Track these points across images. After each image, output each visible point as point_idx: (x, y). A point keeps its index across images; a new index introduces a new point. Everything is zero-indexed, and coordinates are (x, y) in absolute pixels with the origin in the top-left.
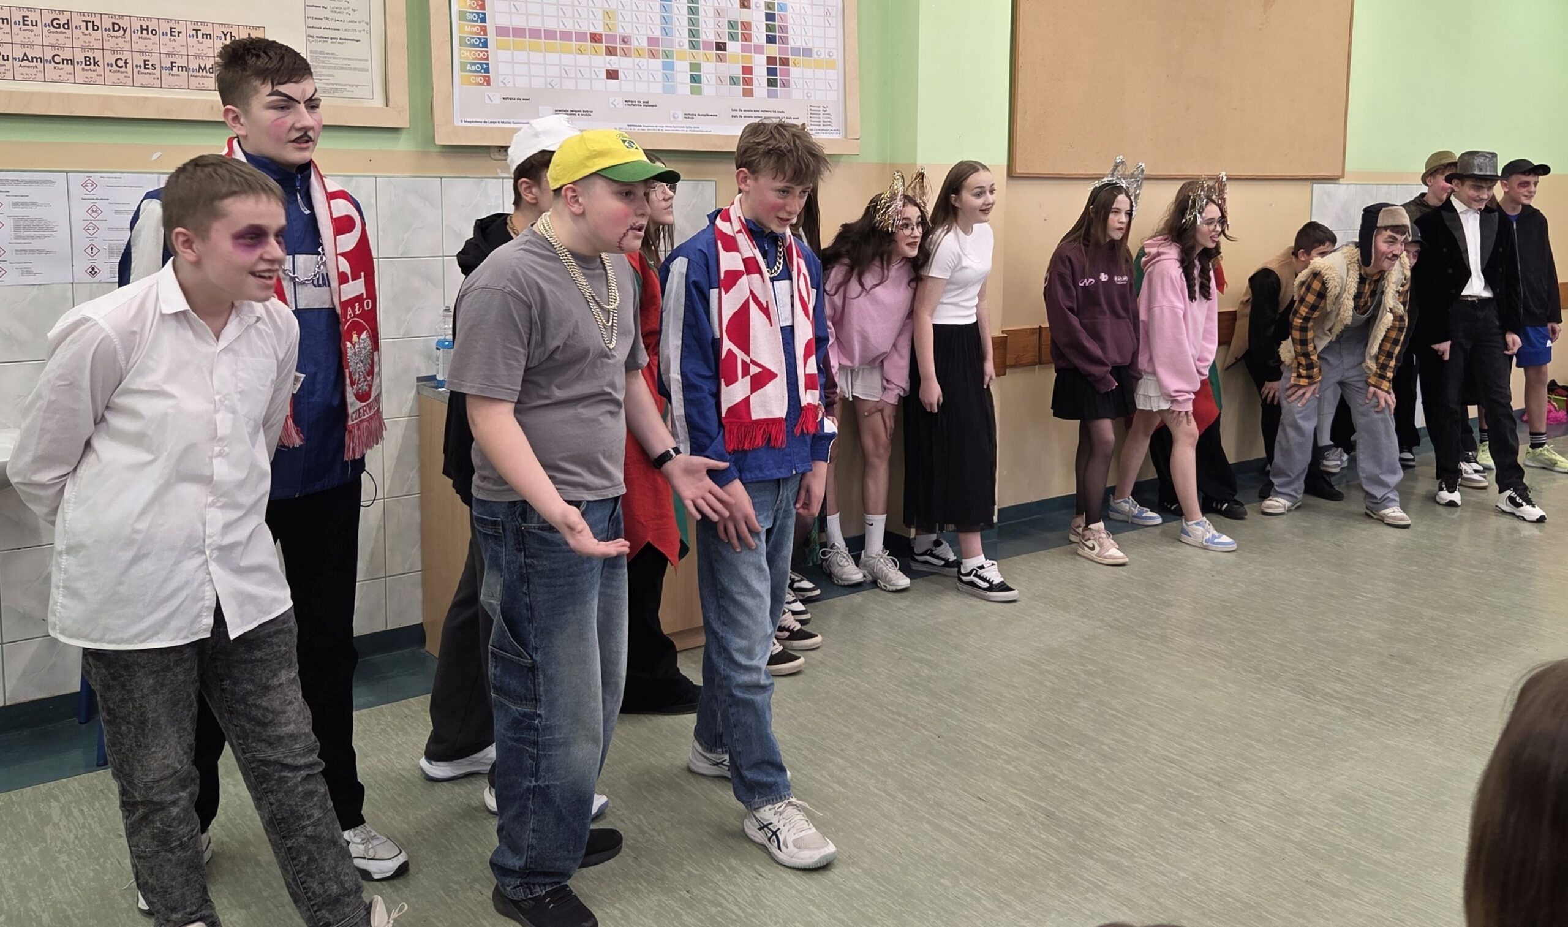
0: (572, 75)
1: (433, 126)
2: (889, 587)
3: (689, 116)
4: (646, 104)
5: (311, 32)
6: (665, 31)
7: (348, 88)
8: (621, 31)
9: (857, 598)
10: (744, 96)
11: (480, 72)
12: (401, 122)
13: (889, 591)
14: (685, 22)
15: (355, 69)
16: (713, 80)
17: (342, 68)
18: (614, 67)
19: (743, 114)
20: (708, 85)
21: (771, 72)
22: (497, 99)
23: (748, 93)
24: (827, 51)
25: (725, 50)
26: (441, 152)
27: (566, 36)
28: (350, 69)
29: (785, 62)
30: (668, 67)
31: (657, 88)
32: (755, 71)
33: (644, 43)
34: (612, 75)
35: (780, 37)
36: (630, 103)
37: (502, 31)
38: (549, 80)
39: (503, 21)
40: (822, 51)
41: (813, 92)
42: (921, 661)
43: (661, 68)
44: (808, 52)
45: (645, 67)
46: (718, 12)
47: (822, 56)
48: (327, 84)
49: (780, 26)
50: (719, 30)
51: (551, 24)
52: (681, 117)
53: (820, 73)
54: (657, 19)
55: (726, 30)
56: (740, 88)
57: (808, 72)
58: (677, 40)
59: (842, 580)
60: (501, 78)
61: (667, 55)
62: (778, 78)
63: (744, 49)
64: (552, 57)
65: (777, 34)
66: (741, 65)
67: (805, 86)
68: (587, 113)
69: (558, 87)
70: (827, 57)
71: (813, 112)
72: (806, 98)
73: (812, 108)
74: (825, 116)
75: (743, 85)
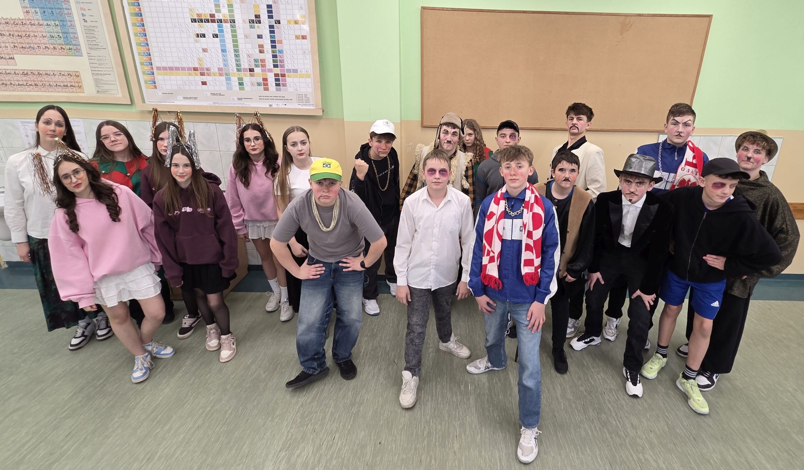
0: (188, 84)
3: (239, 99)
4: (220, 94)
5: (93, 72)
6: (225, 65)
7: (109, 91)
8: (205, 66)
10: (264, 90)
11: (153, 84)
12: (128, 102)
14: (234, 61)
15: (111, 84)
16: (249, 84)
17: (106, 84)
18: (205, 80)
19: (264, 98)
20: (247, 87)
21: (276, 80)
22: (160, 94)
23: (266, 89)
24: (306, 70)
25: (254, 71)
27: (183, 69)
29: (283, 75)
30: (228, 79)
31: (224, 88)
32: (269, 80)
33: (216, 70)
34: (204, 83)
35: (280, 65)
36: (214, 94)
37: (158, 68)
38: (179, 86)
39: (159, 65)
40: (303, 70)
41: (299, 89)
43: (225, 80)
44: (295, 71)
45: (218, 80)
46: (249, 56)
47: (303, 72)
49: (280, 60)
50: (250, 64)
51: (177, 65)
52: (236, 99)
53: (302, 80)
54: (221, 60)
55: (253, 63)
56: (262, 87)
57: (296, 80)
58: (231, 68)
60: (160, 86)
61: (227, 74)
62: (281, 82)
63: (262, 71)
64: (179, 78)
66: (262, 78)
67: (295, 86)
68: (196, 98)
69: (183, 88)
70: (306, 73)
71: (299, 97)
72: (295, 91)
73: (299, 95)
74: (306, 98)
75: (264, 86)
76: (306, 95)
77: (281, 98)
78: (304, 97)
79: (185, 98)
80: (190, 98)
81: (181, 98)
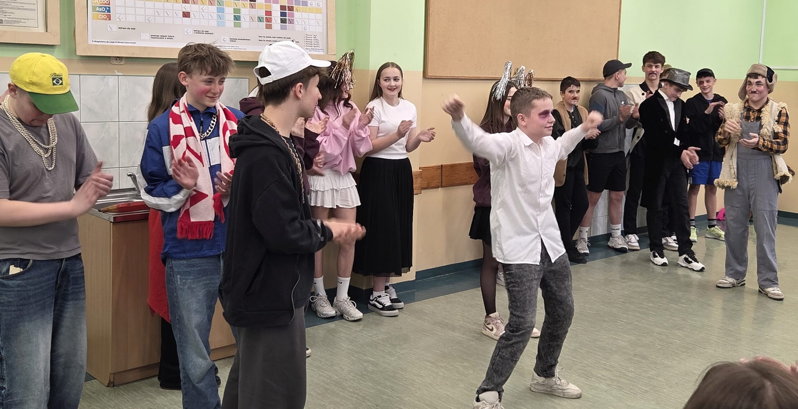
0: (162, 14)
1: (75, 44)
2: (351, 319)
3: (233, 40)
4: (207, 32)
7: (22, 20)
9: (332, 325)
10: (266, 28)
11: (104, 12)
12: (56, 41)
13: (350, 321)
15: (27, 9)
16: (248, 19)
17: (19, 9)
18: (188, 10)
19: (266, 39)
20: (245, 22)
21: (283, 14)
22: (115, 28)
23: (269, 27)
24: (317, 2)
25: (255, 1)
26: (80, 60)
28: (24, 9)
29: (291, 9)
30: (221, 11)
31: (214, 23)
32: (273, 14)
34: (186, 15)
38: (147, 17)
40: (313, 2)
41: (308, 27)
42: (368, 361)
43: (216, 12)
44: (305, 3)
45: (206, 11)
47: (314, 5)
48: (10, 18)
52: (228, 40)
53: (312, 15)
56: (264, 23)
57: (305, 15)
59: (323, 314)
60: (118, 16)
61: (220, 3)
62: (287, 18)
63: (267, 1)
64: (150, 4)
66: (264, 10)
67: (304, 23)
68: (171, 37)
69: (153, 22)
70: (317, 6)
71: (308, 38)
72: (303, 30)
73: (307, 36)
74: (315, 41)
75: (266, 22)
76: (315, 37)
79: (153, 37)
80: (162, 37)
81: (147, 36)
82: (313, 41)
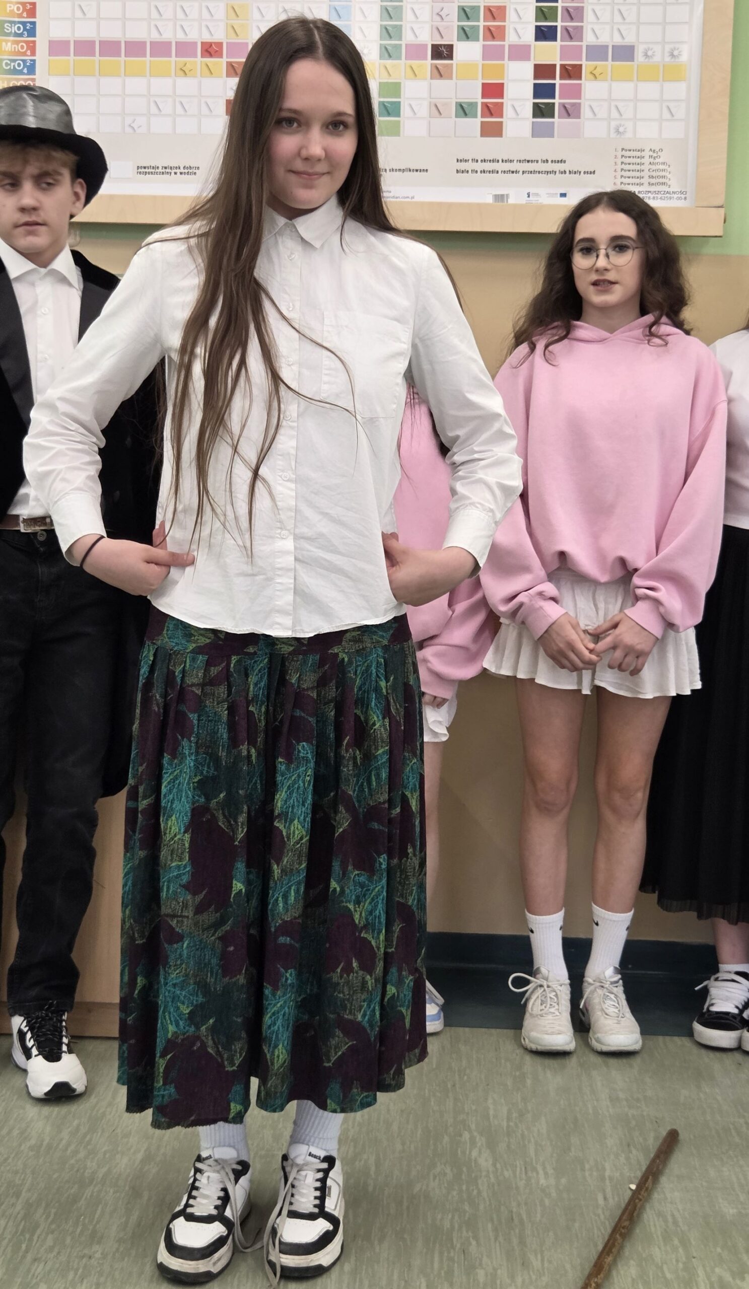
0: (167, 110)
10: (483, 134)
14: (375, 14)
16: (423, 110)
19: (479, 166)
20: (413, 121)
21: (541, 91)
23: (492, 130)
24: (668, 48)
25: (450, 56)
27: (161, 49)
29: (572, 72)
32: (509, 91)
35: (566, 29)
37: (58, 48)
38: (128, 121)
39: (61, 32)
40: (657, 49)
41: (629, 123)
44: (625, 53)
47: (657, 58)
49: (565, 9)
50: (441, 25)
51: (138, 32)
53: (649, 89)
54: (323, 12)
55: (453, 22)
56: (475, 123)
57: (624, 89)
62: (557, 101)
63: (488, 53)
64: (136, 84)
65: (559, 24)
66: (480, 82)
67: (615, 114)
68: (190, 170)
69: (143, 130)
70: (667, 59)
71: (627, 160)
72: (613, 135)
73: (624, 153)
74: (654, 167)
75: (482, 116)
76: (655, 153)
77: (549, 167)
78: (647, 160)
81: (126, 169)
82: (646, 167)
